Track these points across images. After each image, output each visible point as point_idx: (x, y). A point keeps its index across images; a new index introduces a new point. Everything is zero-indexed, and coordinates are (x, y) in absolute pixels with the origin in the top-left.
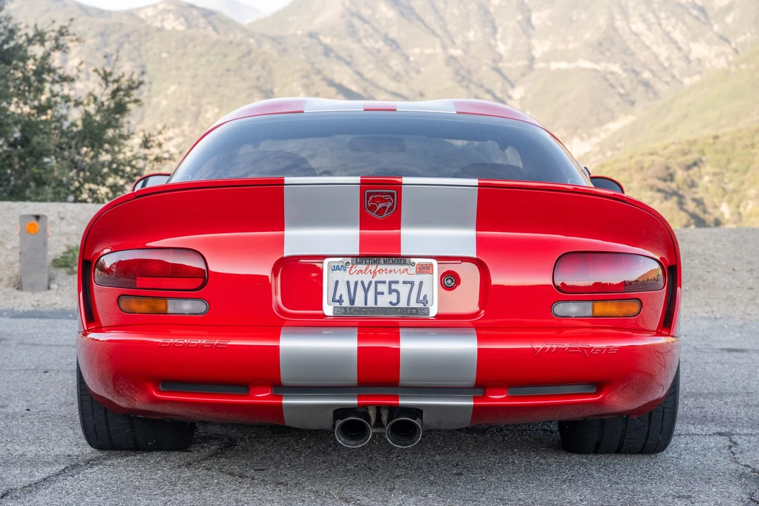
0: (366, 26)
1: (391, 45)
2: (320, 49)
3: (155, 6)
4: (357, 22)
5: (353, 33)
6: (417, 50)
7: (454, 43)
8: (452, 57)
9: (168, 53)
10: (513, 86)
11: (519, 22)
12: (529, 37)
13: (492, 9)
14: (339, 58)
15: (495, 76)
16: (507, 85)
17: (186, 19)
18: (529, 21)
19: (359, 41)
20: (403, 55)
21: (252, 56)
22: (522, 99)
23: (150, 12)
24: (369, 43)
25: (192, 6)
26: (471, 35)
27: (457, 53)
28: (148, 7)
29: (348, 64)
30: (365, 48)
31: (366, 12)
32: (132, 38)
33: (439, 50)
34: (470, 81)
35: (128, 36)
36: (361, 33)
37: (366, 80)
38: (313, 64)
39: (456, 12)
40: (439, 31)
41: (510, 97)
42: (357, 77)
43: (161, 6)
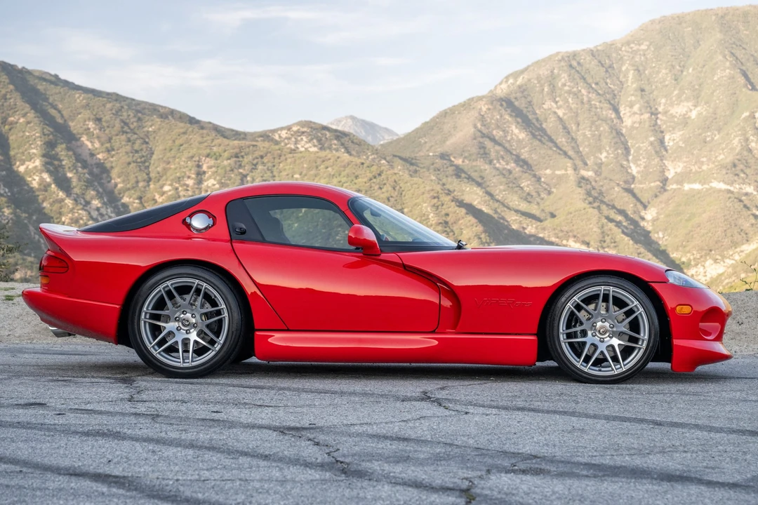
0: (498, 148)
1: (521, 166)
2: (451, 169)
3: (289, 128)
4: (488, 144)
5: (484, 154)
6: (548, 172)
7: (586, 164)
8: (583, 178)
9: (300, 174)
10: (645, 207)
11: (652, 143)
12: (662, 158)
13: (624, 131)
14: (470, 178)
15: (627, 197)
16: (640, 207)
17: (319, 141)
18: (662, 142)
19: (491, 162)
20: (535, 176)
21: (383, 176)
22: (654, 220)
23: (284, 134)
24: (501, 165)
25: (325, 128)
26: (603, 156)
27: (589, 174)
28: (282, 129)
29: (479, 185)
30: (497, 169)
31: (498, 134)
32: (265, 160)
33: (570, 171)
34: (602, 202)
35: (262, 157)
36: (493, 154)
37: (498, 201)
38: (444, 185)
39: (588, 133)
40: (571, 153)
41: (643, 219)
42: (487, 198)
43: (295, 129)
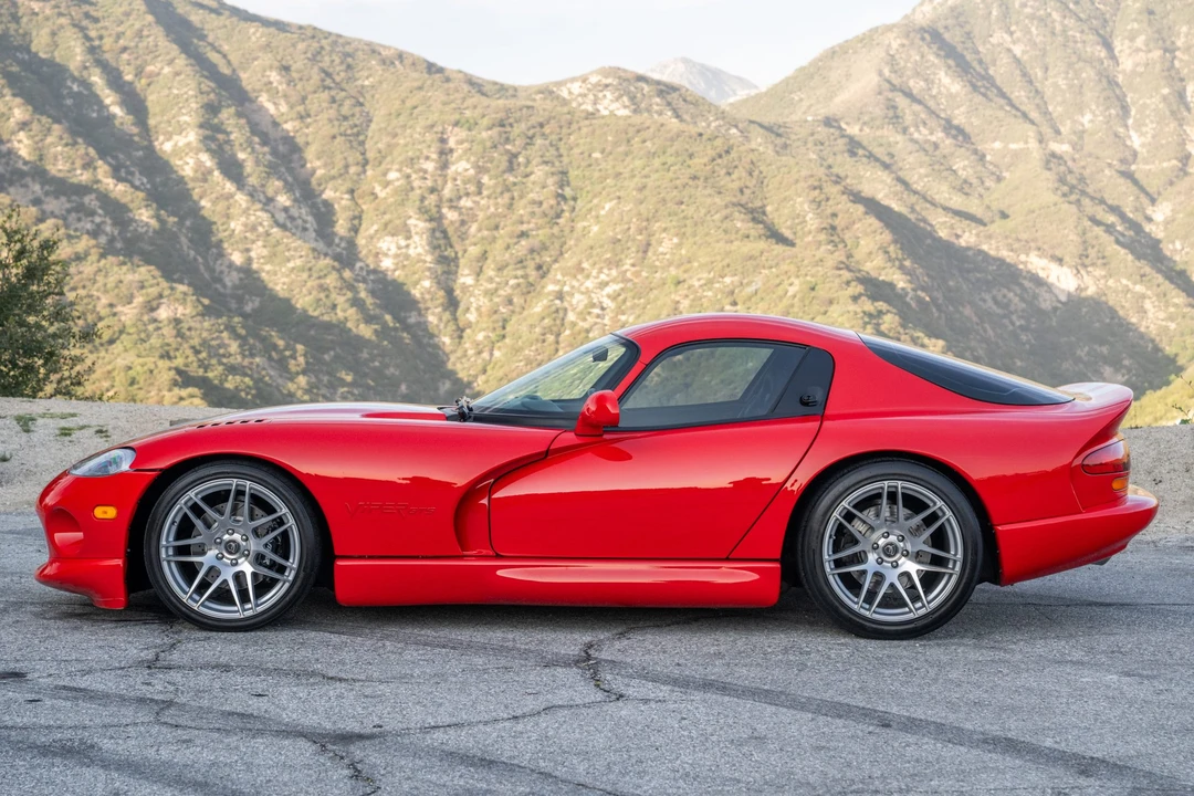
0: (917, 107)
1: (955, 137)
2: (841, 142)
3: (584, 80)
4: (901, 101)
5: (894, 117)
6: (997, 145)
7: (1058, 132)
8: (1053, 155)
9: (603, 152)
10: (1153, 201)
11: (1165, 98)
12: (1181, 122)
13: (1120, 79)
14: (871, 156)
15: (1124, 185)
16: (1145, 200)
17: (632, 98)
18: (1181, 95)
19: (905, 130)
20: (975, 152)
21: (734, 154)
22: (1167, 223)
23: (576, 88)
24: (922, 134)
25: (641, 78)
26: (1086, 119)
27: (1062, 148)
28: (573, 80)
29: (886, 167)
30: (916, 142)
31: (916, 85)
32: (547, 130)
33: (1033, 144)
34: (1083, 193)
35: (542, 125)
36: (909, 119)
37: (915, 192)
38: (830, 167)
39: (1062, 83)
40: (1034, 115)
41: (1149, 219)
42: (899, 188)
43: (594, 79)
